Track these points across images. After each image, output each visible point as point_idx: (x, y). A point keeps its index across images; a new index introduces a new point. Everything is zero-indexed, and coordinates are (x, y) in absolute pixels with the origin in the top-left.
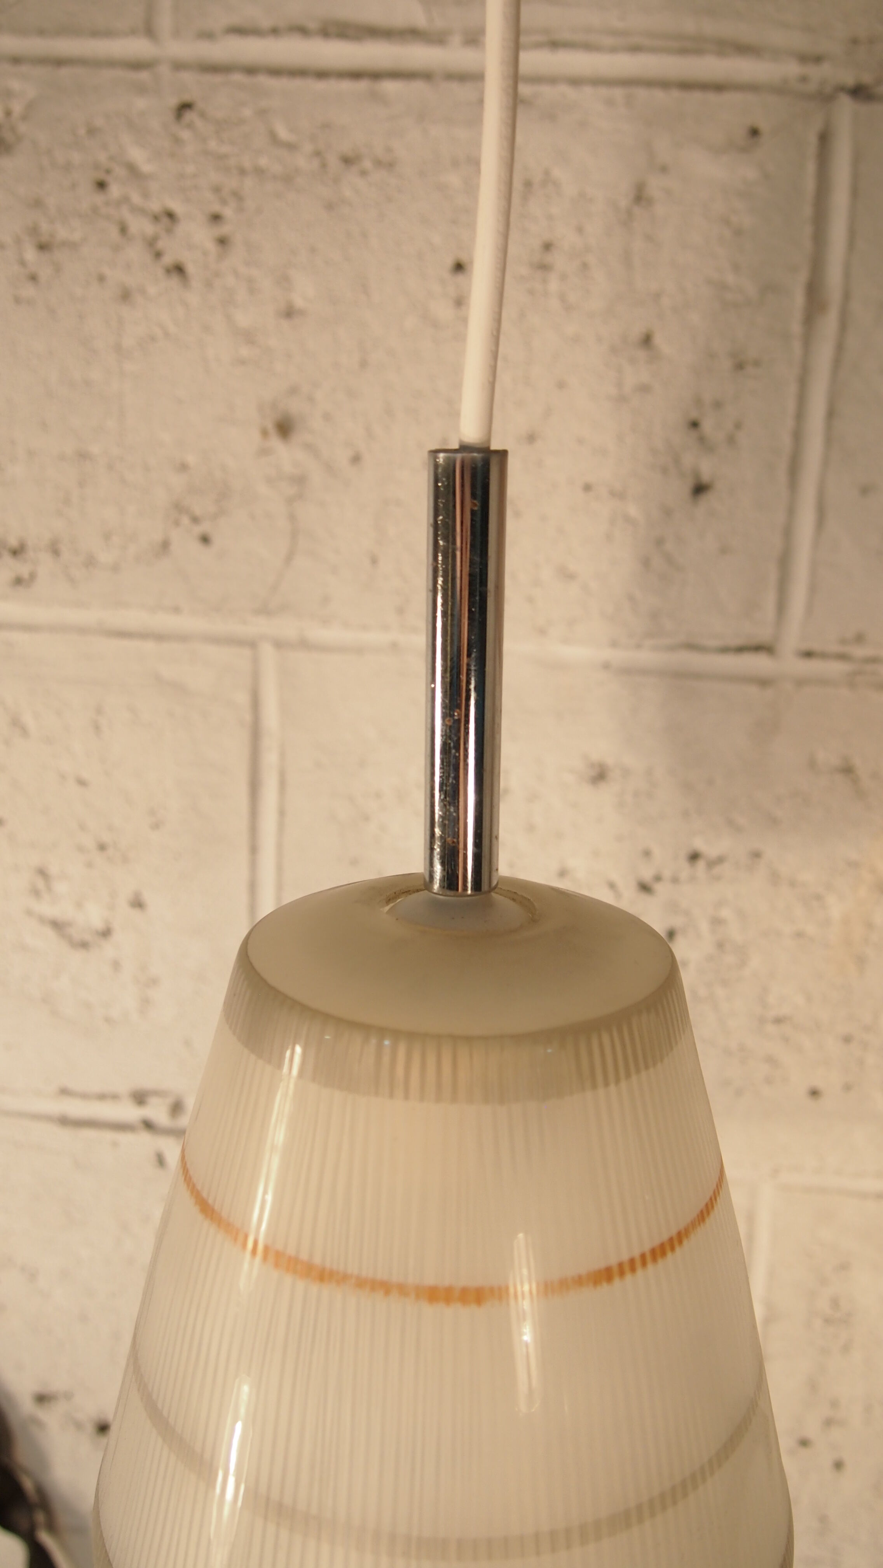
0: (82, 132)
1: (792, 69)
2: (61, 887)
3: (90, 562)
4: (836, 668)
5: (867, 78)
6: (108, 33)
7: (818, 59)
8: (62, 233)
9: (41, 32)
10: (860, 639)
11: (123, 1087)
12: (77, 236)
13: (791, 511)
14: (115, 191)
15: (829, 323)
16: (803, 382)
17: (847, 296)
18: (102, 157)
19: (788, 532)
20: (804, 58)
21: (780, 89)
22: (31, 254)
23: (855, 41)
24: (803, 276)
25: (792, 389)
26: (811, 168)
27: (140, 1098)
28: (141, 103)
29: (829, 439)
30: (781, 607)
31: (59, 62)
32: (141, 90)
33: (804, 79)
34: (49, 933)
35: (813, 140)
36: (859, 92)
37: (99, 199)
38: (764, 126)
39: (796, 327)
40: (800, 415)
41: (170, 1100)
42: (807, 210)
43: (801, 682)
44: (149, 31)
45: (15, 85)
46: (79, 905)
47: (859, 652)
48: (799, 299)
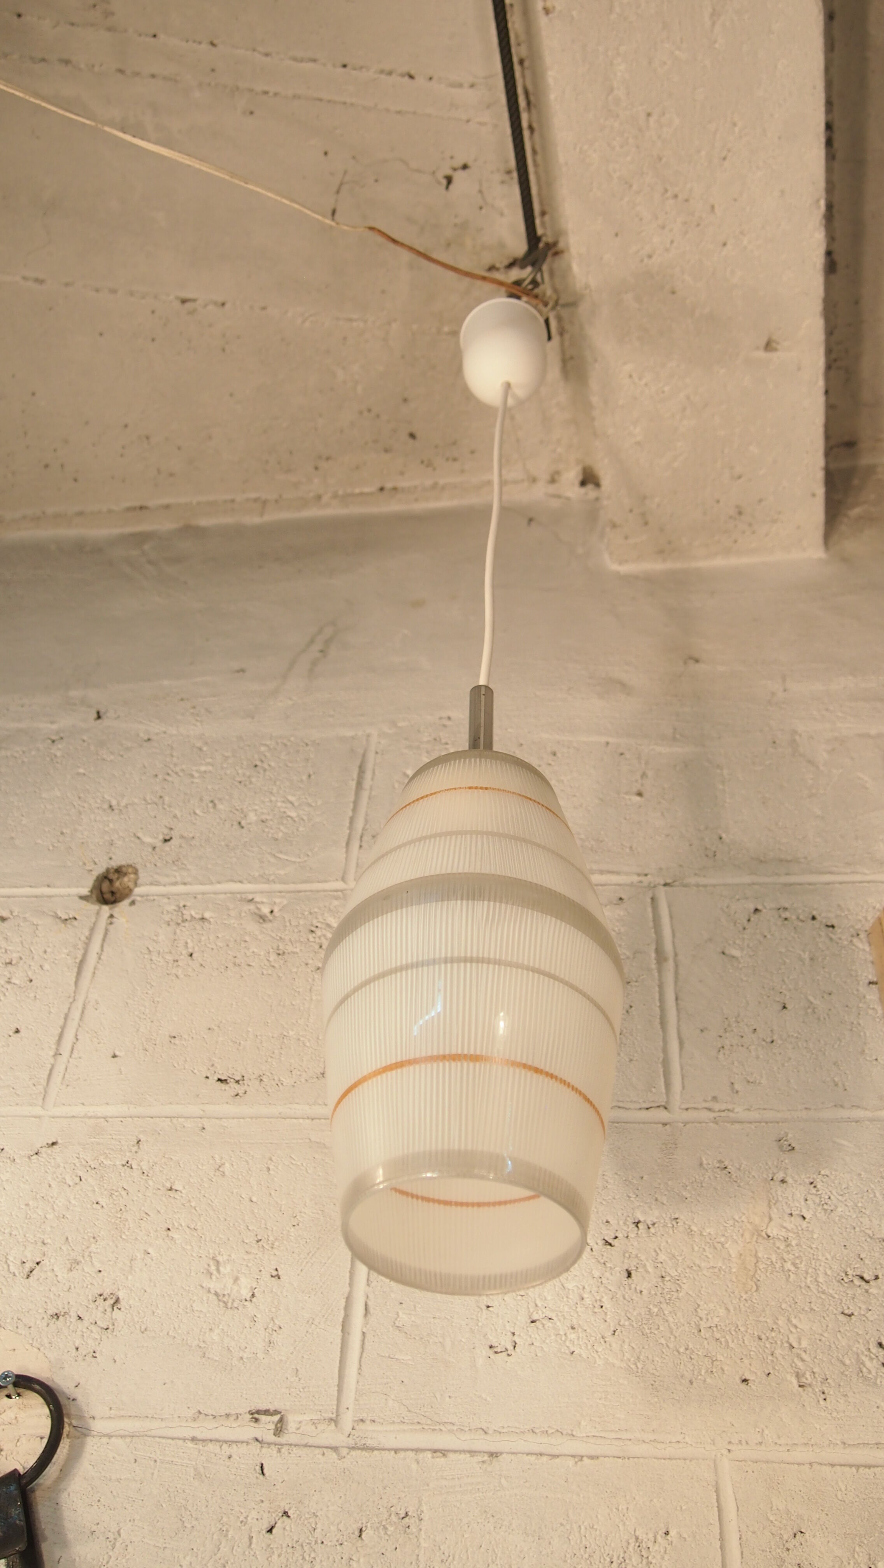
0: (306, 913)
1: (635, 879)
2: (225, 1270)
3: (280, 1084)
4: (706, 1115)
5: (669, 881)
6: (325, 881)
7: (646, 875)
8: (290, 948)
9: (294, 883)
10: (715, 1099)
11: (244, 1408)
12: (298, 950)
13: (665, 1041)
14: (319, 932)
15: (670, 965)
16: (661, 986)
17: (676, 955)
18: (315, 923)
19: (665, 1050)
20: (639, 875)
21: (632, 885)
22: (273, 957)
23: (661, 869)
24: (653, 947)
25: (657, 989)
26: (649, 910)
27: (256, 1415)
28: (336, 903)
29: (678, 1010)
30: (668, 1085)
31: (299, 892)
32: (337, 898)
33: (641, 882)
34: (212, 1297)
35: (649, 900)
36: (665, 885)
37: (311, 937)
38: (623, 897)
39: (654, 966)
40: (662, 1000)
41: (276, 1418)
42: (651, 924)
43: (685, 1124)
44: (343, 879)
45: (278, 901)
46: (236, 1279)
47: (717, 1107)
48: (653, 955)
